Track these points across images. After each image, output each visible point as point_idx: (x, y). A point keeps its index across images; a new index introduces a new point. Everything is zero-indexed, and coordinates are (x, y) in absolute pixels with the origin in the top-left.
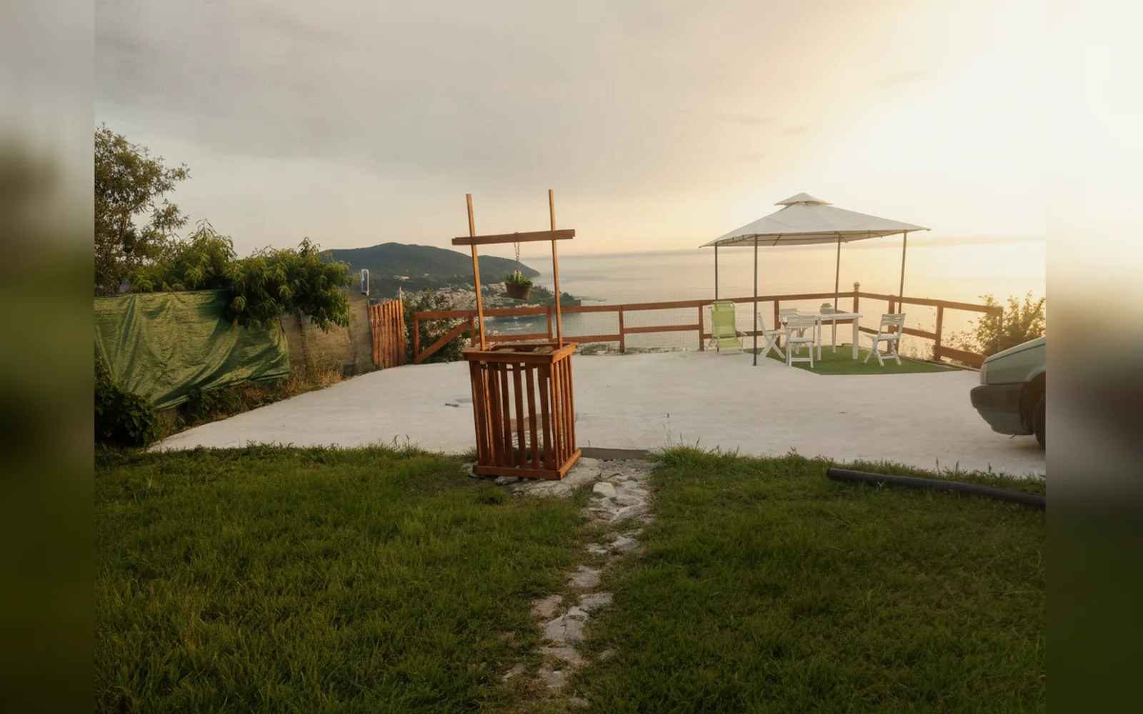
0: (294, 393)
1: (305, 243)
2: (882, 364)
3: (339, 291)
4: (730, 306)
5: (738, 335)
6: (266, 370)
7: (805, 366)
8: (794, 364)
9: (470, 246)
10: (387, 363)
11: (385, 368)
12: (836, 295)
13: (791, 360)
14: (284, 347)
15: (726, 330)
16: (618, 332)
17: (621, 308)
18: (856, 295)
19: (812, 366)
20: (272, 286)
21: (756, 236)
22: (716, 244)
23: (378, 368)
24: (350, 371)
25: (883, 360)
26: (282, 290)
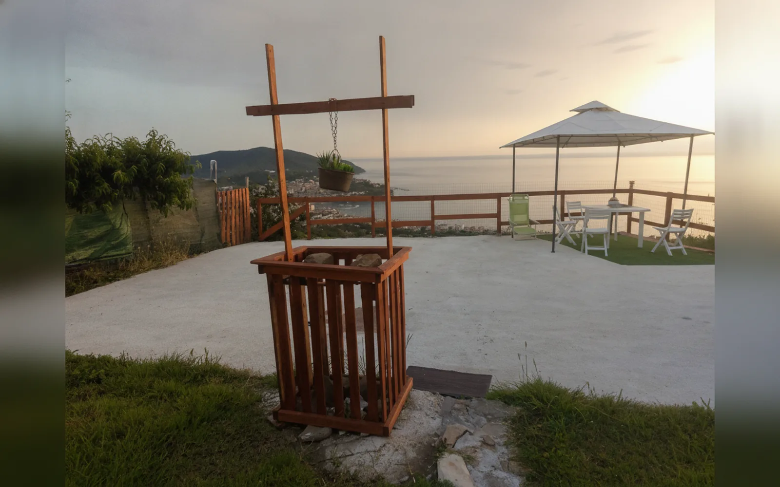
0: (136, 272)
1: (153, 133)
2: (670, 254)
3: (180, 178)
4: (524, 199)
5: (532, 223)
6: (107, 251)
7: (600, 254)
8: (591, 253)
9: (271, 117)
10: (234, 241)
11: (232, 245)
12: (615, 191)
13: (587, 248)
14: (126, 230)
15: (519, 218)
16: (430, 219)
17: (433, 198)
18: (631, 191)
19: (606, 255)
20: (107, 171)
21: (558, 137)
22: (514, 145)
23: (225, 245)
24: (196, 250)
25: (672, 251)
26: (115, 176)
